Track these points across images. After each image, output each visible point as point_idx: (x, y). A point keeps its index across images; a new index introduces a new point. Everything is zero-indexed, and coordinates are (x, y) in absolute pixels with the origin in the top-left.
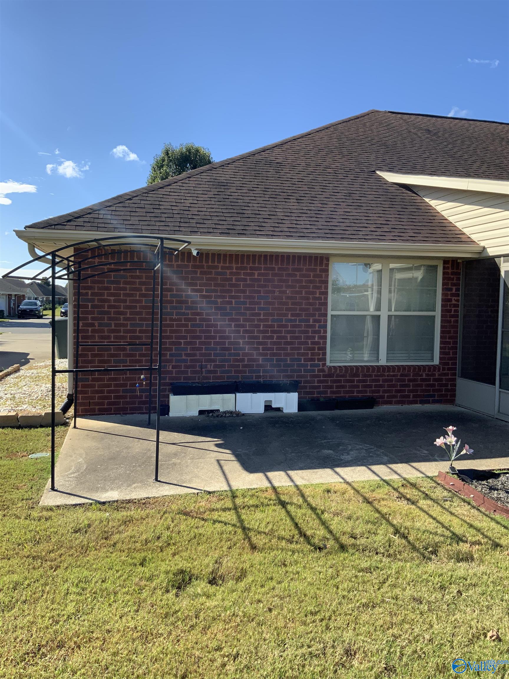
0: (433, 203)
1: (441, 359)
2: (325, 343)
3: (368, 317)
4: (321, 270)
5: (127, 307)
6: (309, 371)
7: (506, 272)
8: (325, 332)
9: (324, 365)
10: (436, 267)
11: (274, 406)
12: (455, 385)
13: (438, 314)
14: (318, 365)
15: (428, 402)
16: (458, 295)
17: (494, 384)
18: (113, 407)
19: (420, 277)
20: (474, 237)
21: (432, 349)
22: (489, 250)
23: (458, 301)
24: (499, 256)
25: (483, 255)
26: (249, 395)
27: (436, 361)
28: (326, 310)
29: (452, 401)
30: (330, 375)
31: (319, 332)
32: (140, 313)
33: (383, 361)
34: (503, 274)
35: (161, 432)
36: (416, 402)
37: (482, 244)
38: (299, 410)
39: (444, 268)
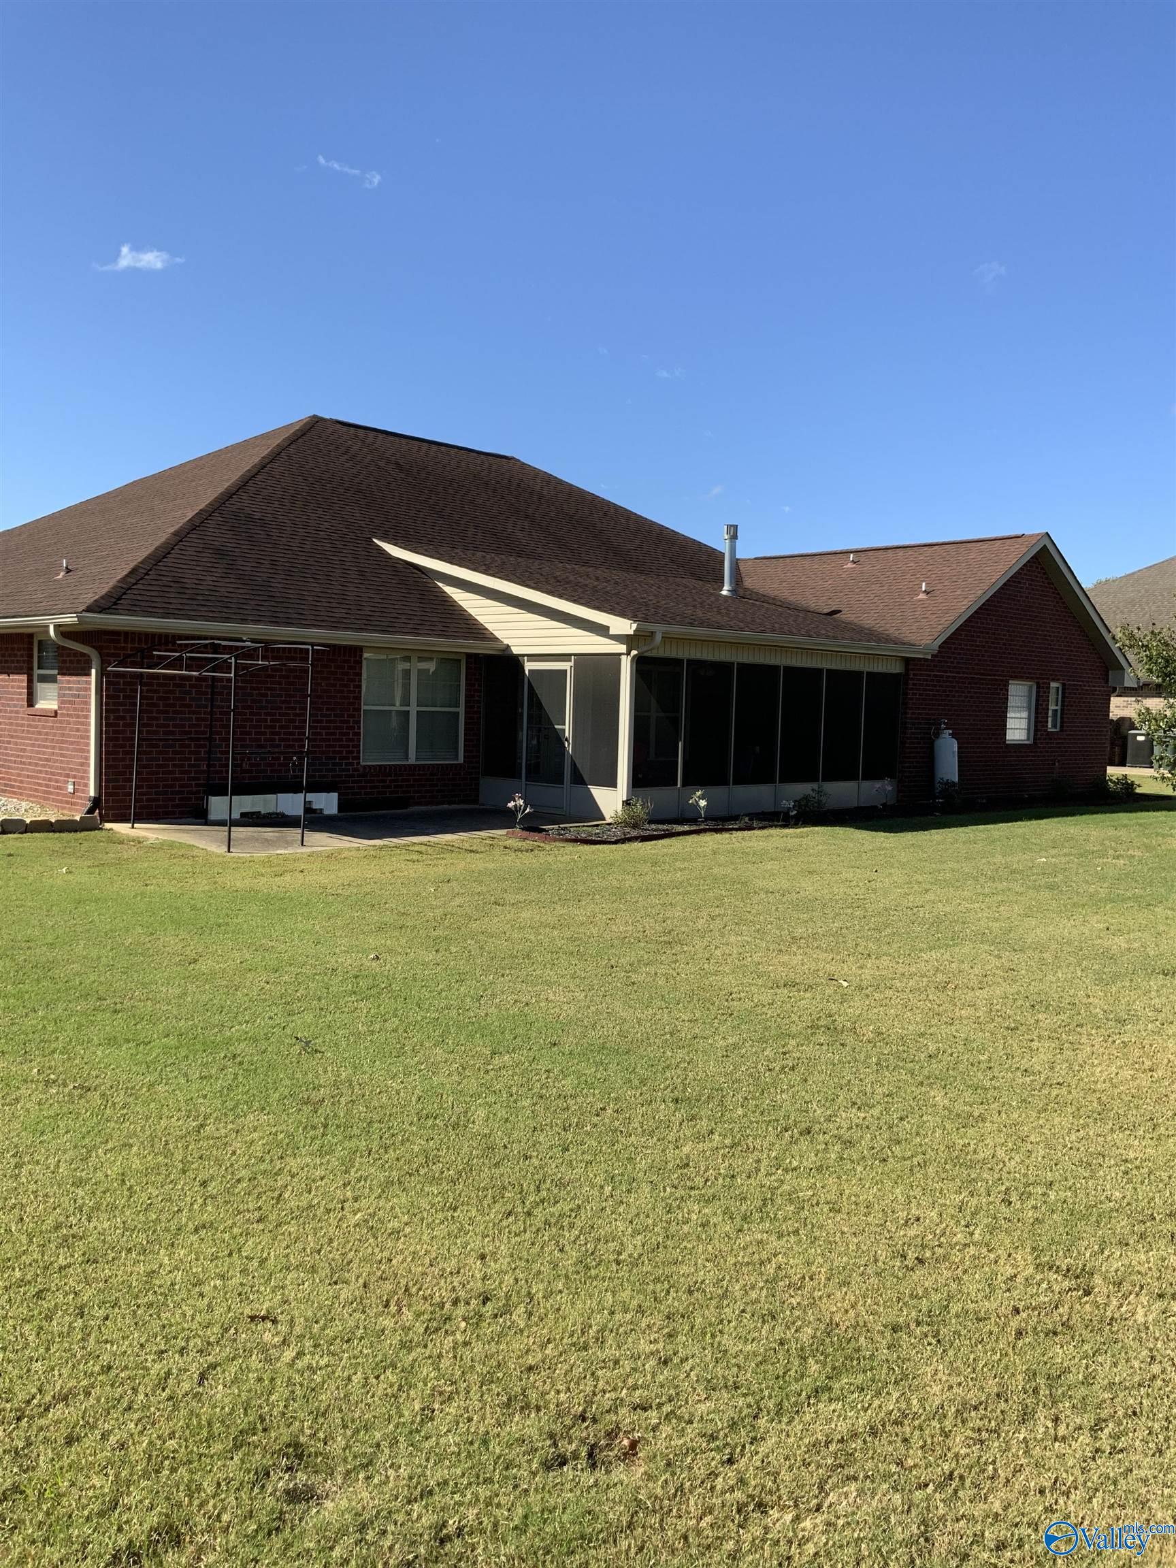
0: (448, 590)
1: (465, 757)
2: (359, 740)
3: (393, 713)
4: (355, 662)
5: (159, 699)
6: (343, 770)
7: (529, 671)
8: (359, 728)
9: (358, 763)
10: (459, 661)
11: (314, 807)
12: (478, 784)
13: (461, 710)
14: (352, 764)
15: (454, 803)
16: (480, 691)
17: (520, 777)
18: (144, 811)
19: (432, 670)
20: (497, 634)
21: (456, 749)
22: (512, 648)
23: (480, 697)
24: (524, 655)
25: (506, 653)
26: (291, 795)
27: (461, 760)
28: (360, 704)
29: (476, 801)
30: (364, 775)
31: (353, 728)
32: (174, 705)
33: (412, 760)
34: (527, 672)
35: (233, 829)
36: (442, 803)
37: (506, 642)
38: (339, 811)
39: (467, 663)
